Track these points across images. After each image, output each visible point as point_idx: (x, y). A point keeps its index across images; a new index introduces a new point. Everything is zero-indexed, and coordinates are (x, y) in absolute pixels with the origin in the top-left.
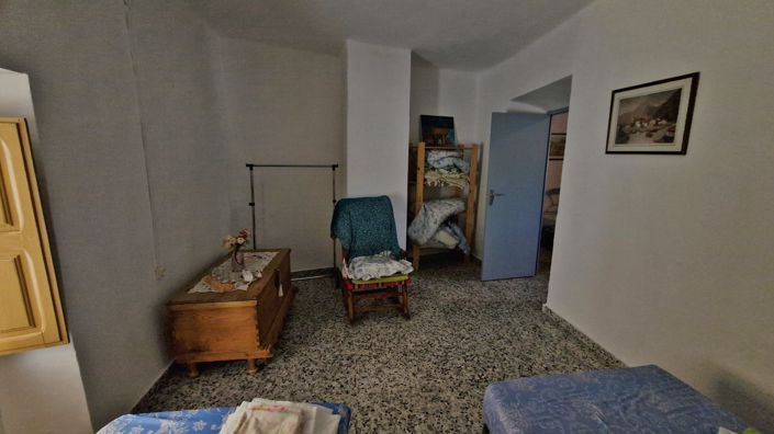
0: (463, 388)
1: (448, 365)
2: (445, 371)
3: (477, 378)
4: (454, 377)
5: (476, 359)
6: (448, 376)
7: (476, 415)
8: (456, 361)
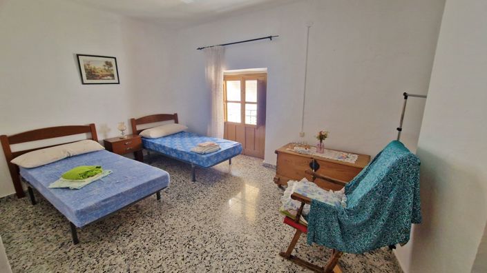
0: (195, 232)
1: (214, 239)
2: (212, 235)
3: (191, 243)
4: (204, 235)
5: (200, 257)
6: (208, 233)
7: (181, 223)
8: (211, 246)
